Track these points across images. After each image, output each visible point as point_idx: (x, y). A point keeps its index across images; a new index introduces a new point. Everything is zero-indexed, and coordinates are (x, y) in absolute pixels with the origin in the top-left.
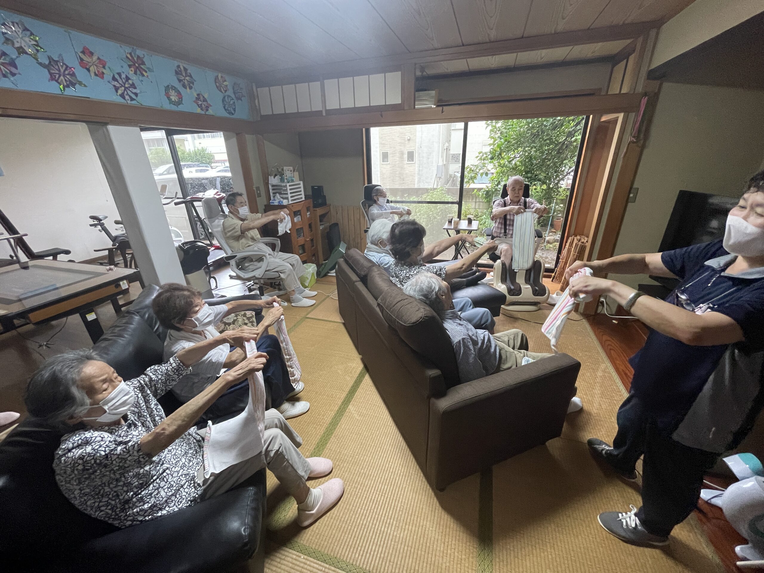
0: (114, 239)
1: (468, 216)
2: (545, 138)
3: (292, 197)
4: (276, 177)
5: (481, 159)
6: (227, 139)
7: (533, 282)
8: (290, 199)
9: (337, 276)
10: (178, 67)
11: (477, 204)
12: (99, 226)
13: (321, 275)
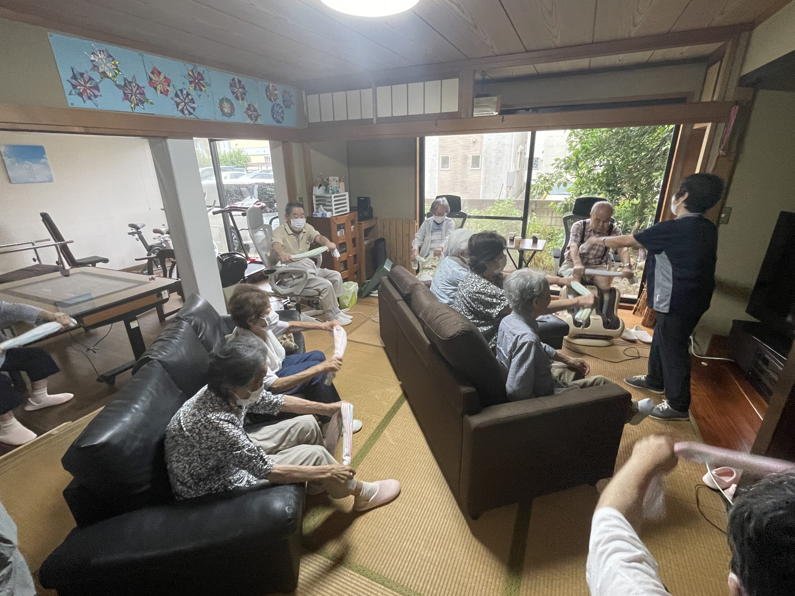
0: (150, 249)
1: (534, 234)
2: (631, 145)
3: (336, 209)
4: (321, 188)
5: (557, 166)
6: (272, 148)
7: (607, 314)
8: (334, 211)
9: (380, 297)
10: (234, 79)
11: (554, 219)
12: (137, 235)
13: (362, 295)
